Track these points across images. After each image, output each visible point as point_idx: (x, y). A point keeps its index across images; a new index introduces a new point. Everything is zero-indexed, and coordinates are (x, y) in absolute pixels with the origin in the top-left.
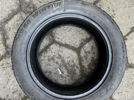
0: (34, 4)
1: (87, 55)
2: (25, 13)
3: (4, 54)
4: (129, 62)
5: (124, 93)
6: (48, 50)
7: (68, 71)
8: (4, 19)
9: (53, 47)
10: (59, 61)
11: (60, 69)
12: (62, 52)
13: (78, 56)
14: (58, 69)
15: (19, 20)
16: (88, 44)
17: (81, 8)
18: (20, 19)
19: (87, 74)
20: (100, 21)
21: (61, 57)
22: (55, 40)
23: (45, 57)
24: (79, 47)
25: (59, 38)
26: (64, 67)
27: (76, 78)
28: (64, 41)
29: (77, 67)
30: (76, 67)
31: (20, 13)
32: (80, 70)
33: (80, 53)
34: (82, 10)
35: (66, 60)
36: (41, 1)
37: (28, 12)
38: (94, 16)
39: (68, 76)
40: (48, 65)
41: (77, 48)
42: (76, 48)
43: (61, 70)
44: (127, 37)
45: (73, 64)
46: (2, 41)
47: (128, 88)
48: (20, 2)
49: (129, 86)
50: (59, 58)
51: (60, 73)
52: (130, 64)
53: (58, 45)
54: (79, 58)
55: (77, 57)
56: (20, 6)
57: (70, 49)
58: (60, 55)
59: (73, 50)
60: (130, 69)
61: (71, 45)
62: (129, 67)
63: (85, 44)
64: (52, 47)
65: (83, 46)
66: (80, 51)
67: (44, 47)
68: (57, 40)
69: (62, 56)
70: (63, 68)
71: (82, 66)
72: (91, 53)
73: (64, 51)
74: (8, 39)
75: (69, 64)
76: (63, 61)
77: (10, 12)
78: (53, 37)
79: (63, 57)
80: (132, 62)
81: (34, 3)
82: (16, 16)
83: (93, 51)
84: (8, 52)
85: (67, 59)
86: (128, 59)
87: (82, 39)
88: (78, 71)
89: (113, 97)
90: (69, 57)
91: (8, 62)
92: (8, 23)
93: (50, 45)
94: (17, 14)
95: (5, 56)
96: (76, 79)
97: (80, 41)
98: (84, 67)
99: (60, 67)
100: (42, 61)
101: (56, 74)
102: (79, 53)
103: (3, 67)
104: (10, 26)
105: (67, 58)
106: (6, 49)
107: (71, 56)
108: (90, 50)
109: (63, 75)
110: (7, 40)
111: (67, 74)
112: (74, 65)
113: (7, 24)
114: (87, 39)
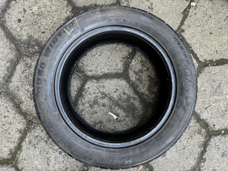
0: (36, 39)
1: (140, 76)
2: (28, 56)
3: (25, 126)
4: (201, 59)
5: (213, 105)
6: (84, 93)
7: (124, 109)
8: (4, 78)
9: (89, 86)
10: (106, 101)
11: (112, 112)
12: (104, 87)
13: (128, 82)
14: (110, 113)
15: (26, 70)
16: (134, 60)
17: (102, 17)
18: (26, 68)
19: (151, 101)
20: (134, 23)
21: (106, 95)
22: (87, 76)
23: (83, 104)
24: (124, 70)
25: (91, 71)
26: (116, 106)
27: (138, 114)
28: (100, 71)
29: (134, 99)
30: (132, 99)
31: (22, 60)
32: (139, 102)
33: (129, 77)
34: (104, 19)
35: (115, 96)
36: (43, 31)
37: (32, 54)
38: (124, 20)
39: (126, 116)
40: (93, 114)
41: (123, 73)
42: (120, 73)
43: (114, 112)
44: (183, 27)
45: (126, 97)
46: (15, 109)
47: (216, 95)
48: (15, 45)
49: (216, 92)
50: (103, 98)
51: (115, 117)
52: (203, 61)
53: (94, 80)
54: (131, 85)
55: (128, 86)
56: (17, 51)
57: (113, 78)
58: (103, 93)
59: (119, 78)
60: (207, 68)
61: (112, 73)
62: (205, 67)
63: (131, 62)
64: (87, 86)
65: (129, 66)
66: (128, 74)
67: (77, 91)
68: (89, 74)
69: (107, 92)
70: (116, 108)
71: (141, 94)
72: (144, 70)
73: (106, 85)
74: (21, 103)
75: (120, 99)
76: (111, 99)
77: (8, 64)
78: (83, 72)
79: (109, 94)
80: (205, 57)
81: (36, 37)
82: (18, 67)
83: (145, 67)
84: (29, 121)
85: (115, 94)
86: (198, 56)
87: (123, 58)
88: (137, 104)
89: (202, 118)
90: (117, 89)
91: (36, 134)
92: (11, 82)
93: (83, 85)
94: (18, 63)
95: (28, 128)
96: (140, 115)
97: (121, 61)
98: (143, 94)
99: (111, 108)
100: (82, 112)
101: (110, 122)
102: (127, 79)
103: (32, 144)
104: (16, 84)
105: (115, 92)
106: (25, 119)
107: (119, 88)
108: (141, 68)
109: (120, 118)
110: (21, 106)
111: (124, 114)
112: (129, 97)
113: (11, 84)
114: (130, 54)
